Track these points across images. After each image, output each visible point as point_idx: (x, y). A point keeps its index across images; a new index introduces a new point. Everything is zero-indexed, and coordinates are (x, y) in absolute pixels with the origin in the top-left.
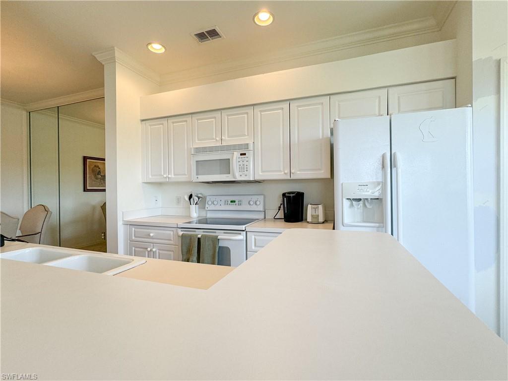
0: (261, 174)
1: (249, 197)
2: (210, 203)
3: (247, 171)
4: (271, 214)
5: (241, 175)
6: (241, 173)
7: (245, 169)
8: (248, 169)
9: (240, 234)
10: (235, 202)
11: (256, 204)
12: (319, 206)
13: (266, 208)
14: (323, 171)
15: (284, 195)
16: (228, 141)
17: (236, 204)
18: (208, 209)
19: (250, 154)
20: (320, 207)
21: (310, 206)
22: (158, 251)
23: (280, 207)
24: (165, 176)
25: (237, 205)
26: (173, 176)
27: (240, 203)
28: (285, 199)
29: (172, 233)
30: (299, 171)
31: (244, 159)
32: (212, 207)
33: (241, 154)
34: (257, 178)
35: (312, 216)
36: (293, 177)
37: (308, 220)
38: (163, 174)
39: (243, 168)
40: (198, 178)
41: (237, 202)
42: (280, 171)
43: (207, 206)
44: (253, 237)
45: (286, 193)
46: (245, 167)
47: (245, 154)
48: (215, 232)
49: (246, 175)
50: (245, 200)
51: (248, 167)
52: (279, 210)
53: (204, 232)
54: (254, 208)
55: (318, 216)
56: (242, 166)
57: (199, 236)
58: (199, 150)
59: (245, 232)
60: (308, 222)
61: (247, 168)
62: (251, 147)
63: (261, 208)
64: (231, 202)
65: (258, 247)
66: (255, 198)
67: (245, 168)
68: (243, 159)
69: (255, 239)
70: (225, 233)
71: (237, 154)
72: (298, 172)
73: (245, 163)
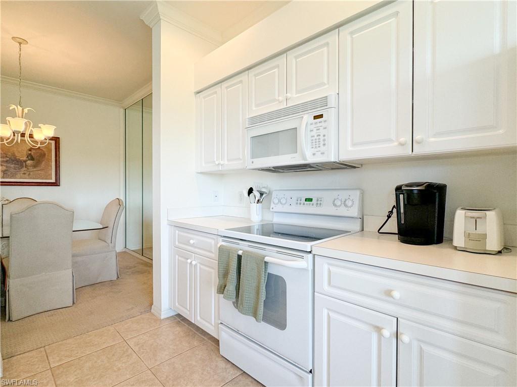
0: (350, 148)
1: (336, 193)
2: (276, 201)
3: (324, 145)
4: (373, 224)
5: (314, 154)
6: (314, 150)
7: (322, 143)
8: (326, 142)
9: (302, 257)
10: (311, 200)
11: (346, 206)
12: (487, 213)
13: (365, 213)
14: (501, 131)
15: (399, 189)
16: (297, 98)
17: (313, 204)
18: (274, 210)
19: (330, 115)
20: (492, 217)
21: (464, 212)
22: (198, 265)
23: (391, 212)
24: (217, 163)
25: (315, 205)
26: (226, 162)
27: (319, 202)
28: (401, 196)
29: (213, 242)
30: (435, 136)
31: (321, 124)
32: (279, 208)
33: (316, 117)
34: (344, 157)
35: (468, 236)
36: (419, 150)
37: (455, 243)
38: (215, 160)
39: (319, 142)
40: (253, 162)
41: (314, 201)
42: (390, 141)
43: (272, 205)
44: (326, 267)
45: (402, 185)
46: (322, 138)
47: (321, 116)
48: (264, 249)
49: (323, 153)
50: (327, 197)
51: (325, 137)
52: (389, 217)
53: (249, 246)
54: (343, 211)
55: (484, 236)
56: (316, 137)
57: (240, 253)
58: (255, 121)
59: (310, 256)
60: (456, 248)
61: (324, 140)
62: (332, 102)
63: (354, 212)
64: (306, 200)
65: (335, 287)
66: (344, 195)
67: (321, 140)
68: (319, 125)
69: (329, 271)
70: (278, 252)
71: (308, 118)
72: (432, 139)
73: (322, 132)
